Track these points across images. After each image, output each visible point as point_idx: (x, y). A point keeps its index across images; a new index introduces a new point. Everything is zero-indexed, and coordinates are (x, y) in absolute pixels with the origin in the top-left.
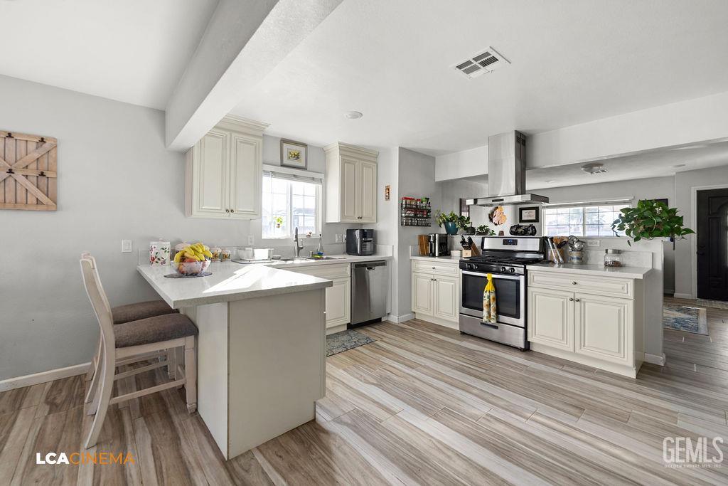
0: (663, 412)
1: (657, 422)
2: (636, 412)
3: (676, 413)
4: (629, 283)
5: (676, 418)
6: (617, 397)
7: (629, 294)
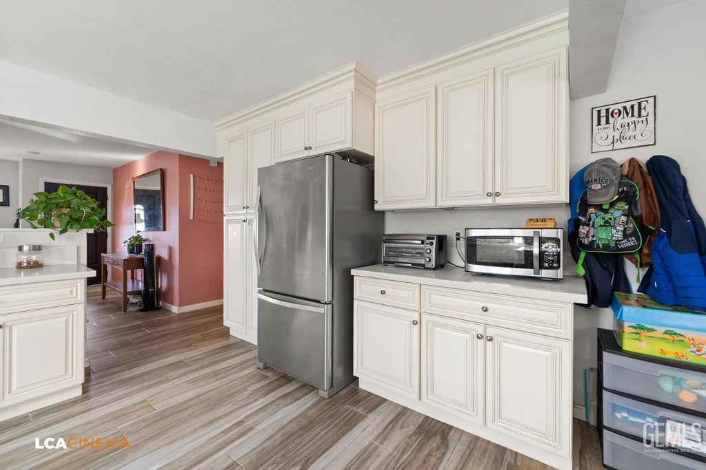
0: (137, 408)
1: (145, 420)
2: (121, 427)
3: (145, 401)
4: (79, 284)
5: (150, 405)
6: (88, 427)
7: (79, 297)
